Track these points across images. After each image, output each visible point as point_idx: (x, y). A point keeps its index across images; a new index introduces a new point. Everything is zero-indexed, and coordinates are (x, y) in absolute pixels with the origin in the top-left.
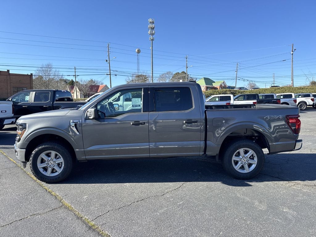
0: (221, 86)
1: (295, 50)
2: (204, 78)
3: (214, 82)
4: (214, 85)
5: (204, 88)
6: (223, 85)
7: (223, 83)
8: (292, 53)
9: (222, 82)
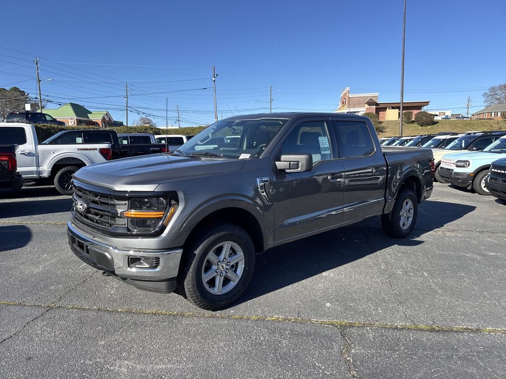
0: (103, 120)
1: (217, 75)
2: (71, 103)
3: (91, 113)
4: (91, 117)
5: (73, 123)
6: (107, 119)
7: (107, 114)
8: (214, 79)
9: (105, 113)
